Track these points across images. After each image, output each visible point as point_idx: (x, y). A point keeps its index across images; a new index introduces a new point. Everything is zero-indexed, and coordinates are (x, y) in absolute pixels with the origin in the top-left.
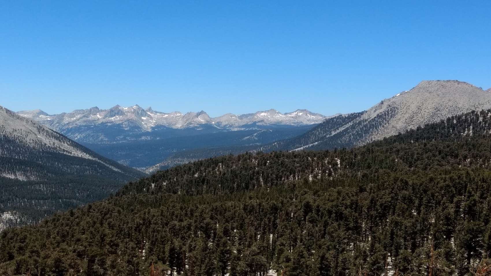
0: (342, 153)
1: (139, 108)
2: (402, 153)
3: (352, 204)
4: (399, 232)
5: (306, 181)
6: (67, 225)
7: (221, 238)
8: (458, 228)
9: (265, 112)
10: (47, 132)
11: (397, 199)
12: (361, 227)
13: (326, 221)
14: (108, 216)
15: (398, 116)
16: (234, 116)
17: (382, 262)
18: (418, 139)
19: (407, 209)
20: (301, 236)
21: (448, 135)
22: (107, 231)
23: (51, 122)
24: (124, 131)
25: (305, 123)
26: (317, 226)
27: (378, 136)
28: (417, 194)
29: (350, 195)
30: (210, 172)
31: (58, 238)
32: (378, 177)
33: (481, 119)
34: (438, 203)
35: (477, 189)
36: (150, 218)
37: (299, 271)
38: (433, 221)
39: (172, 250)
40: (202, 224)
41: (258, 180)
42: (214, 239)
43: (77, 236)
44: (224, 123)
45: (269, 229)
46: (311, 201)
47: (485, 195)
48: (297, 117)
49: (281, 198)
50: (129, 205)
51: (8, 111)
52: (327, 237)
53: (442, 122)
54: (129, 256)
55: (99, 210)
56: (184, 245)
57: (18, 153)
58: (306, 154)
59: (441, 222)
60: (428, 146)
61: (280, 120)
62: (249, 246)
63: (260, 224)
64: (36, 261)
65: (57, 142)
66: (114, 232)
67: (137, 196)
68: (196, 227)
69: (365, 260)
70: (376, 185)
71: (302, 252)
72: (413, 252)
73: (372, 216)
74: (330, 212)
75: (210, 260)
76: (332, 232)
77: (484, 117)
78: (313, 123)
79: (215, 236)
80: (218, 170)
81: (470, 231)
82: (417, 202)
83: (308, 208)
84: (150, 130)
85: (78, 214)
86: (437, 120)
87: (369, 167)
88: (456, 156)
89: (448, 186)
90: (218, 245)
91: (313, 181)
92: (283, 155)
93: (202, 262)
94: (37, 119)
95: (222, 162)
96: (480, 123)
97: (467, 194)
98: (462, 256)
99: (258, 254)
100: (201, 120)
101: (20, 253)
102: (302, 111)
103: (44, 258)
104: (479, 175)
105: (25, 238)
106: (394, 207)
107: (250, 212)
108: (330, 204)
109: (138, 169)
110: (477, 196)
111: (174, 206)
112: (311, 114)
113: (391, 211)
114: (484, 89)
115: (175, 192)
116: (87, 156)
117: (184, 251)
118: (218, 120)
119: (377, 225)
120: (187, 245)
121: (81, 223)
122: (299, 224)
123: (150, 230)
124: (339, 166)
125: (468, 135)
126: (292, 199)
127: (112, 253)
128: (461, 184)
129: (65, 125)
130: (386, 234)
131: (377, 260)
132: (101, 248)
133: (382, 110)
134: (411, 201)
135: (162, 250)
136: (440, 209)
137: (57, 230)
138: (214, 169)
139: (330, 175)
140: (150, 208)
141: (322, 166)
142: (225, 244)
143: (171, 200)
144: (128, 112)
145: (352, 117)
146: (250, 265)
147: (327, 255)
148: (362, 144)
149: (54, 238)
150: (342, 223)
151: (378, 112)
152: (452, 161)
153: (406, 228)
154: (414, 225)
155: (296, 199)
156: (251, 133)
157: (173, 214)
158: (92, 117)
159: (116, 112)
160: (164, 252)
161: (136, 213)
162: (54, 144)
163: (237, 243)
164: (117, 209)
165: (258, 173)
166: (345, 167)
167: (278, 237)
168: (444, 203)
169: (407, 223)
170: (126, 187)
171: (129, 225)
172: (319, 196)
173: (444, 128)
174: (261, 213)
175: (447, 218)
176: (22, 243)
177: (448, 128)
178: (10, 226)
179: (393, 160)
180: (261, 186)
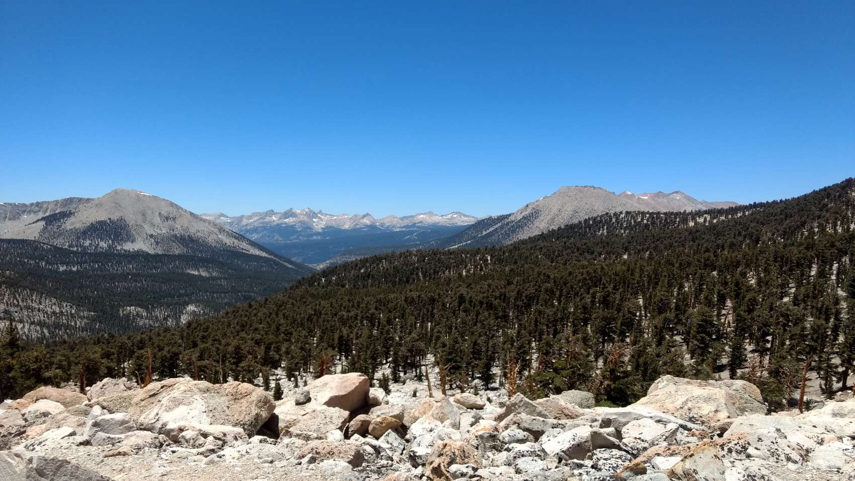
0: (492, 250)
1: (311, 211)
2: (544, 251)
3: (501, 295)
4: (542, 320)
5: (460, 275)
6: (246, 316)
7: (385, 326)
8: (594, 316)
9: (424, 214)
10: (227, 232)
11: (540, 291)
12: (509, 316)
13: (478, 311)
14: (283, 307)
15: (541, 218)
16: (397, 218)
17: (527, 346)
18: (558, 238)
19: (549, 299)
20: (456, 324)
21: (585, 234)
22: (282, 321)
23: (231, 224)
24: (297, 232)
25: (460, 224)
26: (470, 315)
27: (523, 235)
28: (557, 286)
29: (499, 287)
30: (374, 268)
31: (238, 327)
32: (524, 272)
33: (614, 220)
34: (577, 294)
35: (610, 281)
36: (321, 309)
37: (454, 355)
38: (572, 310)
39: (341, 338)
40: (367, 314)
41: (417, 274)
42: (378, 328)
43: (255, 325)
44: (387, 224)
45: (428, 318)
46: (465, 293)
47: (618, 287)
48: (452, 218)
49: (438, 291)
50: (302, 297)
51: (191, 214)
52: (479, 325)
53: (580, 222)
54: (301, 343)
55: (274, 302)
56: (351, 332)
57: (201, 252)
58: (460, 251)
59: (579, 311)
60: (568, 244)
61: (437, 221)
62: (410, 334)
63: (419, 314)
64: (218, 349)
65: (236, 241)
66: (289, 322)
67: (309, 289)
68: (362, 317)
69: (512, 345)
70: (522, 278)
71: (457, 338)
72: (554, 337)
73: (518, 306)
74: (481, 303)
75: (375, 346)
76: (484, 320)
77: (617, 218)
78: (466, 224)
79: (379, 325)
80: (382, 266)
81: (604, 319)
82: (558, 293)
83: (462, 299)
84: (320, 231)
85: (256, 306)
86: (576, 221)
87: (516, 263)
88: (592, 253)
89: (585, 279)
90: (382, 333)
91: (466, 275)
92: (440, 253)
93: (368, 348)
94: (218, 221)
95: (385, 259)
96: (613, 223)
97: (601, 286)
98: (598, 341)
99: (418, 340)
100: (366, 221)
101: (203, 342)
102: (456, 213)
103: (225, 346)
104: (612, 269)
105: (208, 328)
106: (538, 297)
107: (411, 303)
108: (481, 295)
109: (310, 266)
110: (610, 288)
111: (342, 299)
112: (464, 215)
113: (535, 301)
114: (617, 193)
115: (343, 286)
116: (264, 254)
117: (352, 339)
118: (382, 222)
119: (523, 314)
120: (354, 333)
121: (259, 314)
122: (454, 314)
123: (321, 320)
124: (489, 262)
125: (603, 234)
126: (448, 292)
127: (287, 341)
128: (597, 277)
129: (243, 226)
130: (531, 322)
131: (523, 345)
132: (277, 336)
133: (527, 213)
134: (552, 292)
135: (332, 337)
136: (578, 299)
137: (237, 320)
138: (378, 265)
139: (481, 270)
140: (320, 300)
141: (475, 262)
142: (388, 332)
143: (339, 293)
144: (301, 214)
145: (501, 218)
146: (410, 351)
147: (479, 341)
148: (509, 243)
149: (234, 328)
150: (492, 312)
151: (523, 214)
152: (589, 257)
153: (548, 316)
154: (555, 313)
155: (451, 291)
156: (411, 233)
157: (341, 306)
158: (268, 219)
159: (290, 214)
160: (333, 340)
161: (308, 305)
162: (234, 243)
163: (398, 331)
164: (291, 301)
165: (418, 269)
166: (495, 263)
167: (435, 325)
168: (582, 294)
169: (549, 311)
170: (299, 282)
171: (302, 316)
172: (471, 289)
173: (581, 228)
174: (421, 304)
175: (584, 308)
176: (206, 332)
177: (585, 228)
178: (194, 317)
179: (537, 256)
180: (420, 280)
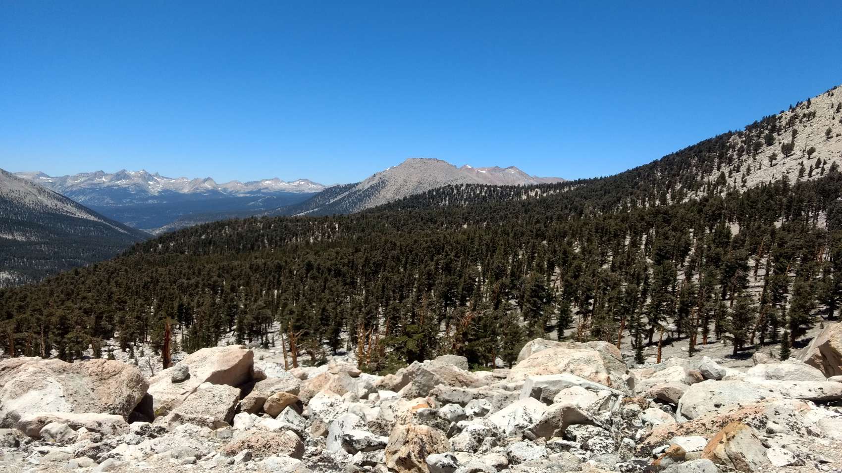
0: (340, 218)
1: (146, 173)
2: (391, 219)
3: (349, 262)
4: (389, 286)
5: (308, 242)
6: (72, 284)
7: (228, 294)
8: (438, 281)
9: (270, 180)
10: (49, 193)
11: (388, 258)
12: (357, 282)
13: (326, 277)
14: (115, 274)
15: (388, 188)
16: (240, 183)
17: (375, 312)
18: (404, 207)
19: (396, 266)
20: (304, 291)
21: (429, 205)
22: (114, 289)
23: (53, 184)
24: (130, 195)
25: (307, 191)
26: (318, 282)
27: (371, 204)
28: (403, 253)
29: (347, 255)
30: (216, 234)
31: (62, 296)
32: (371, 239)
33: (455, 192)
34: (421, 261)
35: (452, 249)
36: (158, 277)
37: (302, 322)
38: (417, 276)
39: (181, 306)
40: (209, 282)
41: (263, 241)
42: (221, 295)
43: (83, 294)
44: (230, 190)
45: (274, 286)
46: (313, 260)
47: (459, 255)
48: (299, 185)
49: (284, 258)
50: (137, 264)
51: (3, 172)
52: (327, 291)
53: (424, 193)
54: (137, 312)
55: (105, 269)
56: (192, 301)
57: (16, 214)
58: (308, 219)
59: (424, 277)
60: (413, 213)
61: (284, 188)
62: (255, 301)
63: (265, 282)
64: (39, 319)
65: (59, 204)
66: (122, 289)
67: (144, 256)
68: (204, 284)
69: (360, 310)
70: (369, 246)
71: (305, 305)
72: (401, 302)
73: (366, 273)
74: (329, 270)
75: (218, 314)
76: (332, 287)
77: (458, 190)
78: (314, 191)
79: (222, 292)
80: (225, 232)
81: (447, 284)
82: (404, 261)
83: (309, 267)
84: (156, 194)
85: (84, 273)
86: (420, 192)
87: (363, 231)
88: (435, 222)
89: (429, 247)
90: (225, 301)
91: (314, 243)
92: (287, 219)
93: (211, 316)
94: (37, 181)
95: (228, 225)
96: (455, 195)
97: (444, 254)
98: (441, 305)
99: (264, 308)
100: (208, 186)
101: (20, 312)
102: (304, 180)
103: (47, 316)
104: (454, 238)
105: (25, 297)
106: (385, 265)
107: (256, 270)
108: (330, 263)
109: (145, 231)
110: (452, 256)
111: (181, 266)
112: (312, 183)
113: (382, 268)
114: (458, 167)
115: (182, 253)
116: (92, 218)
117: (192, 307)
118: (224, 187)
119: (370, 281)
120: (195, 301)
121: (87, 282)
122: (302, 281)
123: (158, 288)
124: (337, 229)
125: (445, 205)
126: (295, 259)
127: (120, 310)
128: (440, 245)
129: (68, 187)
130: (378, 288)
131: (370, 310)
132: (109, 305)
133: (374, 182)
134: (399, 259)
135: (171, 306)
136: (423, 266)
137: (61, 288)
138: (220, 231)
139: (329, 237)
140: (157, 267)
141: (322, 230)
142: (232, 300)
143: (178, 260)
144: (135, 176)
145: (349, 187)
146: (256, 318)
147: (327, 307)
148: (356, 211)
149: (58, 297)
150: (340, 279)
151: (371, 184)
152: (432, 226)
153: (395, 282)
154: (402, 280)
155: (298, 259)
156: (255, 199)
157: (181, 273)
158: (97, 180)
159: (123, 176)
160: (172, 308)
161: (144, 272)
162: (56, 205)
163: (243, 299)
164: (124, 268)
165: (263, 235)
166: (343, 231)
167: (282, 293)
168: (426, 262)
169: (396, 278)
170: (133, 248)
171: (137, 283)
172: (319, 256)
173: (425, 199)
174: (266, 272)
175: (429, 274)
176: (23, 301)
177: (429, 198)
178: (8, 286)
179: (384, 225)
180: (265, 247)
